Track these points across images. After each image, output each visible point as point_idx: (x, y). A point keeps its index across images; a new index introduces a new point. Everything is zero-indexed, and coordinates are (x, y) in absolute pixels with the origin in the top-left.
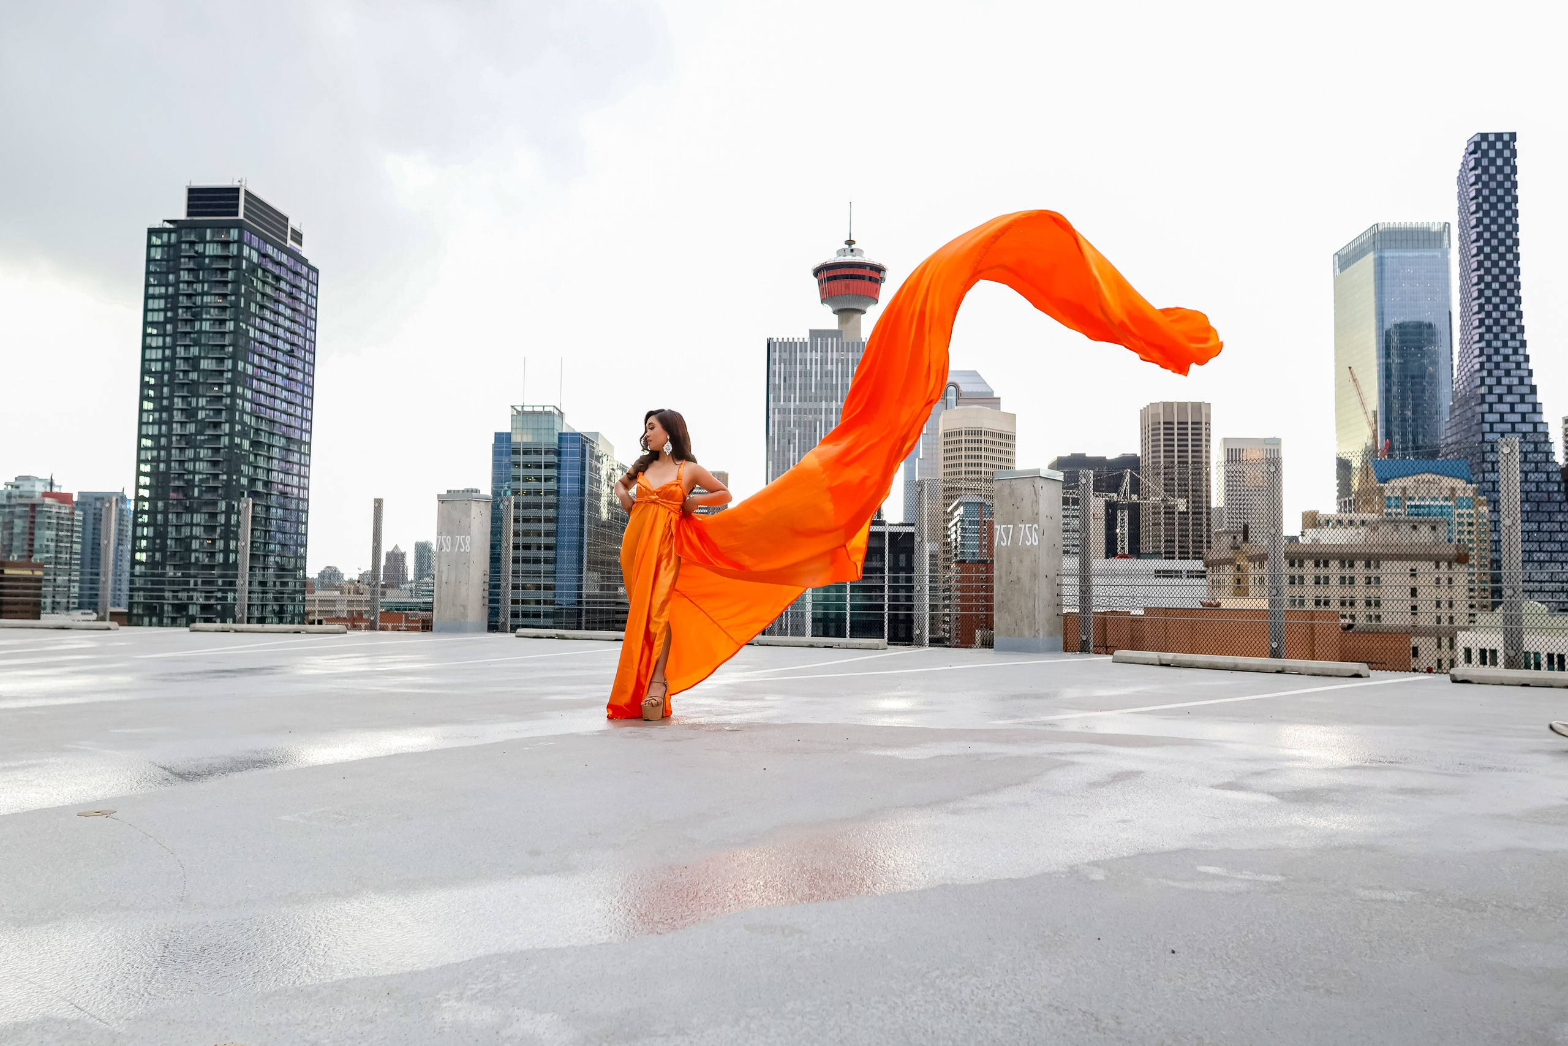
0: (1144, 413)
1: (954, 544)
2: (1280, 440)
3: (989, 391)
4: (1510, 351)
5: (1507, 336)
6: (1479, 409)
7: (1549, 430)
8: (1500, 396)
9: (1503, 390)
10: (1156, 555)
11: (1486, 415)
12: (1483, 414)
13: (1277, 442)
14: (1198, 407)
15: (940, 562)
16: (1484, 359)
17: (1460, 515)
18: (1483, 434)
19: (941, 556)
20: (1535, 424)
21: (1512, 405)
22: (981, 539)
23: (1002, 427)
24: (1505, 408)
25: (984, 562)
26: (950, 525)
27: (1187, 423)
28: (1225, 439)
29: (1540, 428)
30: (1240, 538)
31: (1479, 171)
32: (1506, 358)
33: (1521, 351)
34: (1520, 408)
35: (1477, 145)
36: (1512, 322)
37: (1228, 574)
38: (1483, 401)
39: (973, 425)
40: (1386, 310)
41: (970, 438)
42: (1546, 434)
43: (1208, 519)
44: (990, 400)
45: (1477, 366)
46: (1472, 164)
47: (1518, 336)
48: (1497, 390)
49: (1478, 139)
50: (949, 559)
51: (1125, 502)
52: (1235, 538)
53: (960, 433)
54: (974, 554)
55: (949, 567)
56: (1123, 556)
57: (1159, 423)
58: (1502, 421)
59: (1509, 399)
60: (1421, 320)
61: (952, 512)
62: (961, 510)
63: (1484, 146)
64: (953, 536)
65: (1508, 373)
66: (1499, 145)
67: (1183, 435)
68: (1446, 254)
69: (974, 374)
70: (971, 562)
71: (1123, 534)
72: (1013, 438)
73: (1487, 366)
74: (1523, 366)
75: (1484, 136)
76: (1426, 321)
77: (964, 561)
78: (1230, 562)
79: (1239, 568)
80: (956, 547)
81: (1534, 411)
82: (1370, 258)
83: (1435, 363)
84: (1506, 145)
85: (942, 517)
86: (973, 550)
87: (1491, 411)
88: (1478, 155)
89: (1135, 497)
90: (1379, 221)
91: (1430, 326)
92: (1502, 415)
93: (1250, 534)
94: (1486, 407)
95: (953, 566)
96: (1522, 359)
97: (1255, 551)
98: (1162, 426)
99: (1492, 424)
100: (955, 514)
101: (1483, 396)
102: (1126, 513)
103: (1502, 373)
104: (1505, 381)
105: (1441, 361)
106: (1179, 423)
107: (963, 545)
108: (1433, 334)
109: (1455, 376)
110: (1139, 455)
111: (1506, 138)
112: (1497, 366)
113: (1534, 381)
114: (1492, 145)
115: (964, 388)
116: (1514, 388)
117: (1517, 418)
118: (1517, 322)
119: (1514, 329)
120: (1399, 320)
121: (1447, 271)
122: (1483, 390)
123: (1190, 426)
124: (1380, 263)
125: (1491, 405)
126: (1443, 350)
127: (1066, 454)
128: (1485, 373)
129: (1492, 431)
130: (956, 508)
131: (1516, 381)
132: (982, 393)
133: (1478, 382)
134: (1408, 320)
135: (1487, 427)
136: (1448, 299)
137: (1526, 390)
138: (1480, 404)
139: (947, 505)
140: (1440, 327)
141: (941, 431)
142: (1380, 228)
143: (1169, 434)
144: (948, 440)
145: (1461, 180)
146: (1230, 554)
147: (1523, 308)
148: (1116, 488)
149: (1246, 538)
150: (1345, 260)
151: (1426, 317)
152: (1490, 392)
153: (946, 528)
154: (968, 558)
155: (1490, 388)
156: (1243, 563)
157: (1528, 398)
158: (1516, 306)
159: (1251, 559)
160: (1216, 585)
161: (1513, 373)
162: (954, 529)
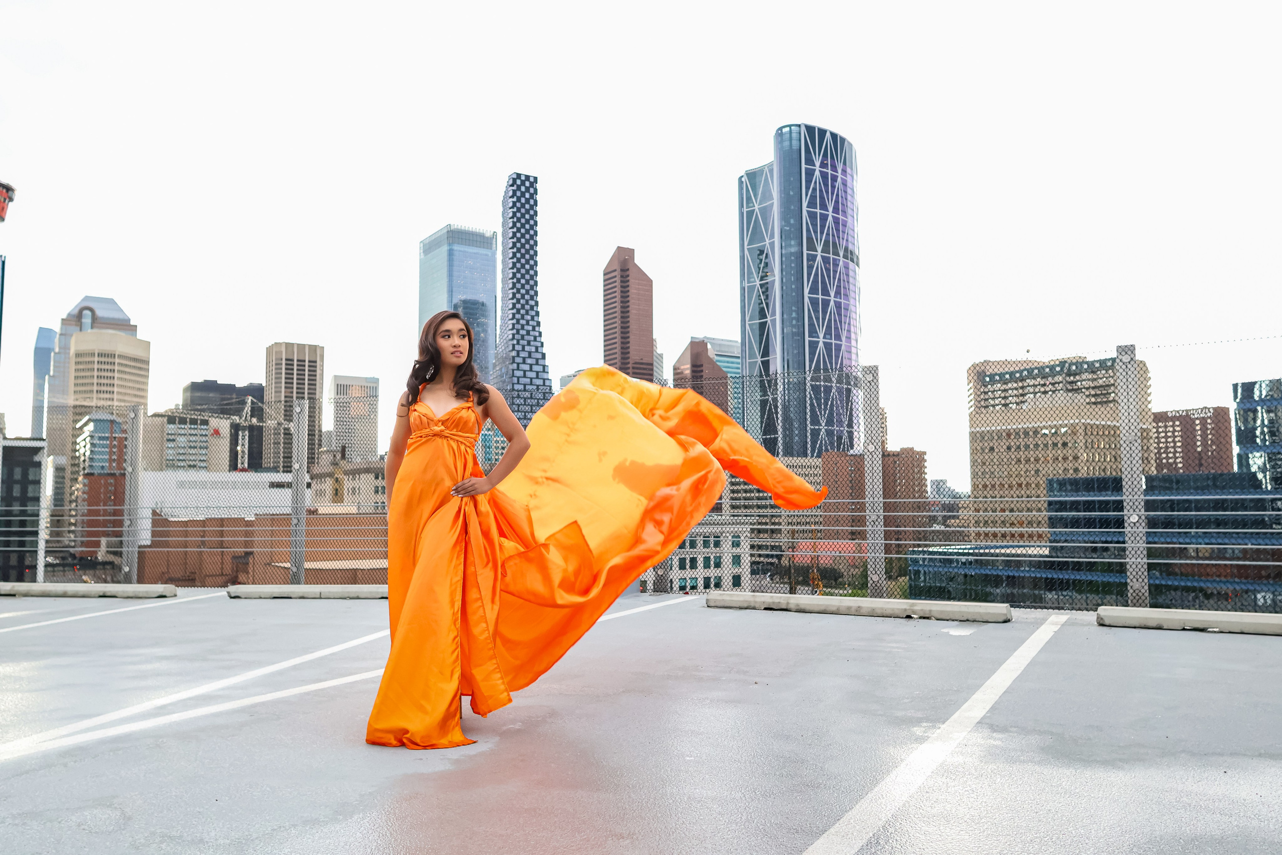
0: (269, 350)
1: (82, 458)
2: (378, 379)
3: (126, 318)
4: (530, 328)
5: (529, 318)
6: (511, 367)
7: (553, 385)
8: (524, 359)
9: (526, 355)
10: (275, 469)
11: (515, 372)
12: (513, 370)
13: (376, 381)
14: (314, 349)
15: (68, 474)
16: (515, 331)
17: (497, 442)
18: (513, 384)
19: (69, 469)
20: (544, 380)
21: (531, 365)
22: (111, 453)
23: (138, 353)
24: (527, 367)
25: (112, 475)
26: (78, 440)
27: (304, 361)
28: (335, 376)
29: (547, 383)
30: (339, 456)
31: (515, 199)
32: (528, 333)
33: (537, 329)
34: (535, 368)
35: (514, 180)
36: (532, 308)
37: (328, 485)
38: (514, 362)
39: (107, 347)
40: (454, 289)
41: (103, 359)
42: (551, 387)
43: (320, 440)
44: (125, 326)
45: (511, 337)
46: (511, 193)
47: (536, 318)
48: (523, 354)
49: (515, 176)
50: (78, 472)
51: (246, 424)
52: (335, 456)
53: (93, 355)
54: (103, 467)
55: (76, 479)
56: (243, 470)
57: (282, 359)
58: (525, 376)
59: (529, 361)
60: (477, 299)
61: (81, 428)
62: (91, 426)
63: (518, 182)
64: (82, 451)
65: (529, 343)
66: (527, 184)
67: (301, 370)
68: (494, 254)
69: (111, 302)
70: (100, 475)
71: (243, 452)
72: (147, 363)
73: (516, 336)
74: (538, 339)
75: (519, 175)
76: (481, 301)
77: (92, 474)
78: (331, 475)
79: (337, 480)
80: (84, 461)
81: (544, 371)
82: (445, 248)
83: (485, 331)
84: (532, 184)
85: (70, 432)
86: (102, 463)
87: (518, 369)
88: (515, 188)
89: (254, 420)
90: (452, 224)
91: (483, 304)
92: (525, 372)
93: (347, 453)
94: (515, 366)
95: (80, 478)
96: (537, 334)
97: (349, 467)
98: (284, 362)
99: (518, 378)
100: (86, 429)
101: (514, 357)
102: (247, 433)
103: (525, 343)
104: (527, 348)
105: (490, 331)
106: (298, 361)
107: (91, 459)
108: (485, 311)
109: (497, 342)
110: (264, 385)
111: (532, 179)
112: (523, 337)
113: (545, 350)
114: (523, 183)
115: (100, 313)
116: (532, 354)
117: (533, 375)
118: (535, 308)
119: (533, 313)
120: (463, 298)
121: (495, 267)
122: (514, 353)
123: (307, 364)
124: (451, 253)
125: (518, 364)
126: (491, 322)
127: (200, 380)
128: (515, 342)
129: (518, 383)
130: (86, 424)
131: (533, 349)
132: (119, 320)
133: (511, 348)
134: (468, 298)
135: (515, 380)
136: (495, 286)
137: (539, 356)
138: (512, 363)
139: (76, 421)
140: (489, 303)
141: (72, 351)
142: (452, 228)
143: (289, 368)
144: (80, 360)
145: (504, 203)
146: (330, 469)
147: (539, 299)
148: (238, 412)
149: (343, 457)
150: (429, 247)
151: (481, 297)
152: (518, 355)
153: (75, 443)
154: (96, 471)
155: (518, 352)
156: (340, 476)
157: (541, 362)
158: (535, 297)
159: (346, 473)
160: (320, 494)
161: (532, 343)
162: (83, 444)
